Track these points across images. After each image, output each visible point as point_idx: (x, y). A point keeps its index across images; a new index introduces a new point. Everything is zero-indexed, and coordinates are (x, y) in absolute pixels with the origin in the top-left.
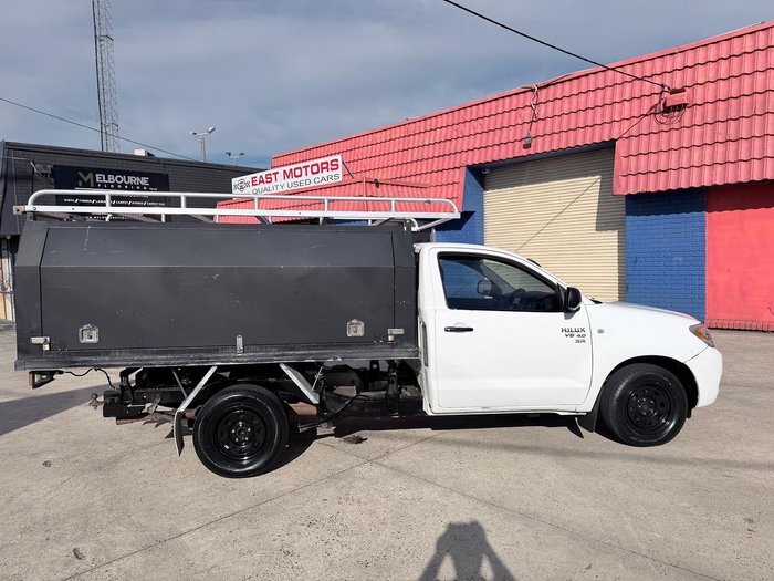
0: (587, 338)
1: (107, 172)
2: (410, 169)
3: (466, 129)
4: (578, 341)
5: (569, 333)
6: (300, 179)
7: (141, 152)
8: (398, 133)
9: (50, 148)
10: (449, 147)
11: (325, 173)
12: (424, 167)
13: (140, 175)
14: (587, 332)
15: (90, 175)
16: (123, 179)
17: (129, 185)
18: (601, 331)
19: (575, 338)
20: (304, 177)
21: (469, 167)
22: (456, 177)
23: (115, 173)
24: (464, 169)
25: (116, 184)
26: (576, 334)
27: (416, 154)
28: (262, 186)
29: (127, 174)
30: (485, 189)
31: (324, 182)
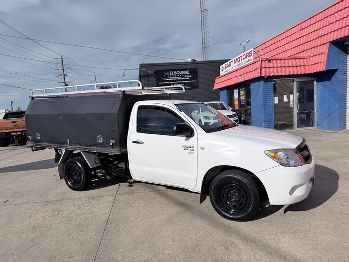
0: (195, 152)
1: (173, 70)
2: (301, 48)
3: (331, 20)
4: (190, 153)
5: (186, 148)
6: (239, 63)
7: (190, 60)
8: (298, 28)
9: (154, 64)
10: (322, 32)
11: (248, 58)
12: (307, 46)
13: (186, 70)
14: (195, 149)
15: (168, 73)
16: (180, 72)
17: (182, 75)
18: (202, 148)
19: (189, 151)
20: (241, 62)
21: (331, 42)
22: (324, 49)
23: (176, 70)
24: (328, 44)
25: (177, 75)
26: (189, 149)
27: (304, 40)
28: (228, 68)
29: (181, 70)
30: (347, 54)
31: (247, 63)
